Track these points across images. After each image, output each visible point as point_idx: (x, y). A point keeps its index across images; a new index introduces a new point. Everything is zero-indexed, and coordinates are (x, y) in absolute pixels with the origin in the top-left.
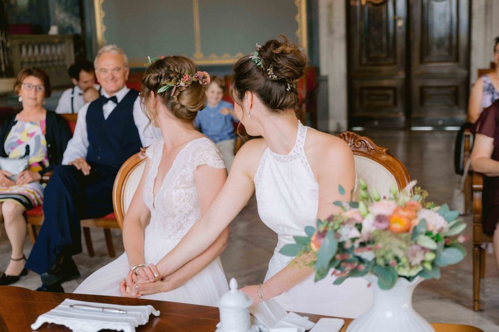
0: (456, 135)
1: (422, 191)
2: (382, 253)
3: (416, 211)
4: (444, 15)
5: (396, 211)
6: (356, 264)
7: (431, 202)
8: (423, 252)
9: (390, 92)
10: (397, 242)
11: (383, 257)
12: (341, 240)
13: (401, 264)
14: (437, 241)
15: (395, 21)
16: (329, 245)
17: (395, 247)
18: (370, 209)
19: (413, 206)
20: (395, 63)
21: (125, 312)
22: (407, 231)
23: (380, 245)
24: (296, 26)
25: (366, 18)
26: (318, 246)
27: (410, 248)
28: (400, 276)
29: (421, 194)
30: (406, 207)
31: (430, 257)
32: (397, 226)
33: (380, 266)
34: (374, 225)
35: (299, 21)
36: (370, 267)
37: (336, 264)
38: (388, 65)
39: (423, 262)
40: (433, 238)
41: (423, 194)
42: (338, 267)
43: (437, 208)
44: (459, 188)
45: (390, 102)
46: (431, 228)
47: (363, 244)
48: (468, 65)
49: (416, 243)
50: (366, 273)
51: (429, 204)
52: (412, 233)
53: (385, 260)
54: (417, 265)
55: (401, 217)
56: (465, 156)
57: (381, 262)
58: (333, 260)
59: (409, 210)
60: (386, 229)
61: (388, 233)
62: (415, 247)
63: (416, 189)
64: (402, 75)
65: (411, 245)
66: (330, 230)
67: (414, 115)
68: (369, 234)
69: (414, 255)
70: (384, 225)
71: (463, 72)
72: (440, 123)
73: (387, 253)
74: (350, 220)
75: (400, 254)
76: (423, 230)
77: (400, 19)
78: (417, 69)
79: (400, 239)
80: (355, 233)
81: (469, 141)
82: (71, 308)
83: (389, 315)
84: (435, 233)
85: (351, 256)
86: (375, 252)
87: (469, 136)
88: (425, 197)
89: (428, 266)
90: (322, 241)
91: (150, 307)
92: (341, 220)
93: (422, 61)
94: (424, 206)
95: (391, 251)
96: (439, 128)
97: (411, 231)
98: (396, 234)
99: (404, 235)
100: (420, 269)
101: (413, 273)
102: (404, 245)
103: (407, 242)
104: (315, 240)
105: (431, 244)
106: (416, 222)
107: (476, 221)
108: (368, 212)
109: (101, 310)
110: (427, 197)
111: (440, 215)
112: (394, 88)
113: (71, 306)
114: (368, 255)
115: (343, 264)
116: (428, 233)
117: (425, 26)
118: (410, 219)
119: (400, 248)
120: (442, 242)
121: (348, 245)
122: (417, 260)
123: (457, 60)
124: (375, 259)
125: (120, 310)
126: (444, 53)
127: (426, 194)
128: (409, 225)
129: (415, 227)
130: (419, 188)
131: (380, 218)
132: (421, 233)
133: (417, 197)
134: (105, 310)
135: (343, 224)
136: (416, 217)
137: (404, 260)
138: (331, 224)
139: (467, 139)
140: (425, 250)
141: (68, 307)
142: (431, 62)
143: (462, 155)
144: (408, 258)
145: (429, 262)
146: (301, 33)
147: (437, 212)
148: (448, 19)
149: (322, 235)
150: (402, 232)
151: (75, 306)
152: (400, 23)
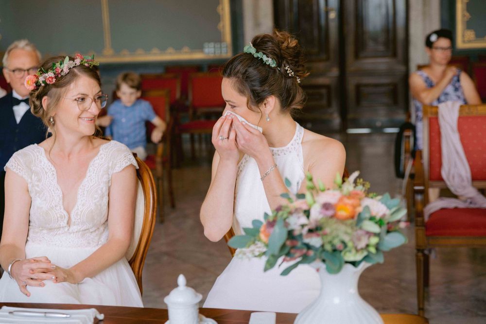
0: (395, 137)
1: (364, 182)
2: (329, 238)
3: (360, 199)
4: (379, 6)
5: (341, 200)
6: (305, 251)
7: (373, 192)
8: (367, 236)
9: (324, 91)
10: (343, 228)
11: (330, 242)
12: (290, 228)
13: (347, 249)
14: (380, 226)
15: (327, 13)
16: (279, 234)
17: (340, 233)
18: (316, 199)
19: (357, 194)
20: (328, 59)
21: (68, 316)
22: (352, 217)
23: (327, 230)
24: (218, 18)
25: (295, 9)
26: (267, 236)
27: (355, 233)
28: (347, 262)
29: (363, 185)
30: (350, 196)
31: (374, 240)
32: (343, 213)
33: (327, 252)
34: (321, 213)
35: (221, 12)
36: (318, 253)
37: (286, 251)
38: (320, 61)
39: (368, 246)
40: (376, 223)
41: (366, 185)
42: (288, 254)
43: (379, 197)
44: (400, 193)
45: (324, 102)
46: (374, 213)
47: (311, 231)
48: (406, 61)
49: (361, 228)
50: (314, 260)
51: (371, 195)
52: (357, 219)
53: (333, 245)
54: (362, 249)
55: (346, 205)
56: (405, 158)
57: (328, 247)
58: (284, 246)
59: (353, 198)
60: (332, 217)
61: (334, 220)
62: (360, 232)
63: (358, 181)
64: (335, 72)
65: (356, 230)
66: (279, 219)
67: (350, 116)
68: (316, 221)
69: (359, 239)
70: (330, 213)
71: (401, 68)
72: (378, 124)
73: (334, 238)
74: (297, 210)
75: (347, 239)
76: (367, 215)
77: (332, 10)
78: (352, 65)
79: (346, 225)
80: (303, 220)
81: (409, 142)
82: (11, 315)
83: (337, 301)
84: (378, 218)
85: (299, 244)
86: (323, 239)
87: (408, 137)
88: (367, 189)
89: (373, 250)
90: (271, 230)
91: (94, 310)
92: (289, 210)
93: (357, 56)
94: (367, 196)
95: (337, 236)
96: (377, 130)
97: (356, 218)
98: (342, 220)
99: (350, 222)
100: (365, 253)
101: (358, 257)
102: (349, 230)
103: (352, 228)
104: (265, 231)
105: (375, 228)
106: (360, 209)
107: (419, 224)
108: (315, 202)
109: (43, 315)
110: (369, 189)
111: (382, 203)
112: (328, 87)
113: (11, 313)
114: (315, 241)
115: (292, 251)
116: (372, 219)
117: (360, 19)
118: (354, 207)
119: (346, 233)
120: (385, 228)
121: (297, 233)
122: (362, 244)
123: (394, 55)
124: (323, 246)
125: (64, 314)
126: (381, 48)
127: (368, 185)
128: (354, 212)
129: (360, 214)
130: (361, 180)
131: (326, 206)
132: (365, 219)
133: (360, 188)
134: (47, 315)
135: (290, 213)
136: (360, 205)
137: (350, 244)
138: (280, 213)
139: (407, 140)
140: (369, 234)
141: (7, 314)
142: (366, 57)
143: (403, 157)
144: (354, 243)
145: (373, 246)
146: (223, 27)
147: (380, 200)
148: (384, 11)
149: (271, 224)
150: (347, 218)
151: (15, 313)
152: (333, 15)
